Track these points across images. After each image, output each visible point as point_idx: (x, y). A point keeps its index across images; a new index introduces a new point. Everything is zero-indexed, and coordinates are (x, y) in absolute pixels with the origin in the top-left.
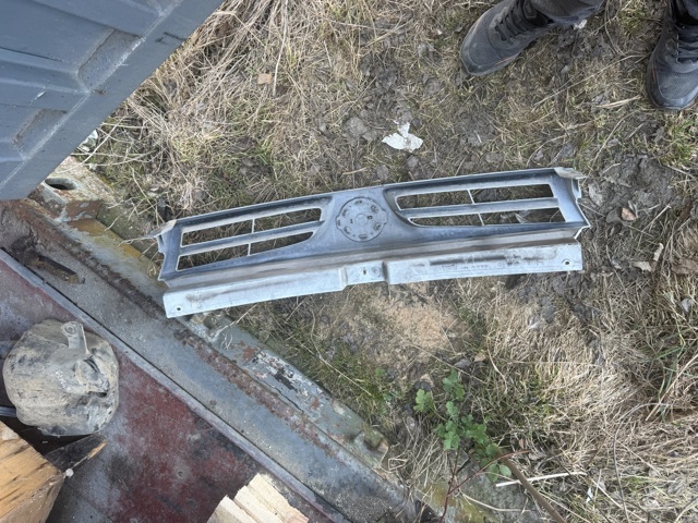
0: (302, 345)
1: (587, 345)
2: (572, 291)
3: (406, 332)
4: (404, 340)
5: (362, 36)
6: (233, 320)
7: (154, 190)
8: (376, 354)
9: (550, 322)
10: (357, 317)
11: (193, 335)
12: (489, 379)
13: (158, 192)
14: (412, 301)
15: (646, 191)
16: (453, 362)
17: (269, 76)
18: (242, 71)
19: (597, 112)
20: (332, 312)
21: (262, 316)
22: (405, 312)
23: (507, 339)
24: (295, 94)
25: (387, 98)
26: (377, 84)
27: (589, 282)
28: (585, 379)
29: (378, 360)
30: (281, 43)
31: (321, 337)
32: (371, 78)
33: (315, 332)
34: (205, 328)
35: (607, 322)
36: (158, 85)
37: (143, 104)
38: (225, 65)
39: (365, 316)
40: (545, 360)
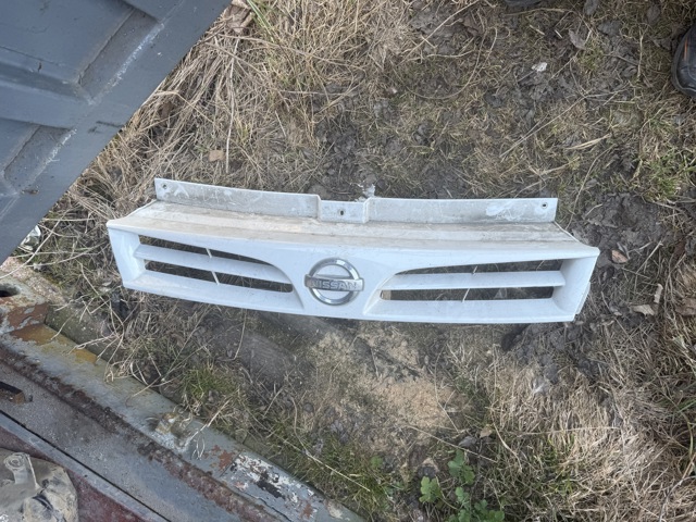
0: (285, 441)
1: (600, 404)
2: (573, 345)
3: (400, 413)
4: (399, 421)
5: (314, 102)
6: (206, 421)
7: (106, 284)
8: (369, 441)
9: (555, 382)
10: (343, 401)
11: (161, 448)
12: (499, 457)
13: (110, 286)
14: (402, 376)
15: (633, 230)
16: (457, 442)
17: (221, 152)
18: (191, 150)
19: (570, 153)
20: (315, 398)
21: (236, 413)
22: (396, 388)
23: (513, 408)
24: (250, 168)
25: (348, 162)
26: (336, 149)
27: (590, 333)
28: (604, 445)
29: (373, 448)
30: (230, 117)
31: (306, 429)
32: (329, 143)
33: (298, 424)
34: (173, 437)
35: (616, 375)
36: (102, 174)
37: (87, 195)
38: (173, 145)
39: (352, 398)
40: (558, 427)
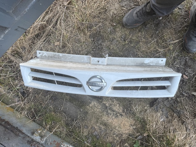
0: (78, 139)
1: (182, 124)
2: (172, 105)
3: (117, 128)
4: (116, 131)
5: (89, 27)
6: (51, 132)
7: (19, 85)
8: (106, 138)
9: (167, 117)
10: (98, 125)
11: (35, 141)
12: (150, 143)
13: (20, 86)
14: (117, 116)
15: (190, 68)
16: (136, 138)
17: (59, 42)
18: (49, 42)
19: (170, 44)
20: (88, 124)
21: (61, 129)
22: (115, 120)
23: (154, 126)
24: (68, 48)
25: (100, 47)
26: (96, 43)
27: (178, 102)
28: (185, 138)
29: (108, 140)
30: (62, 32)
31: (85, 134)
32: (94, 41)
33: (83, 133)
34: (39, 137)
35: (187, 115)
36: (19, 49)
37: (13, 56)
38: (43, 40)
39: (101, 124)
40: (170, 132)
